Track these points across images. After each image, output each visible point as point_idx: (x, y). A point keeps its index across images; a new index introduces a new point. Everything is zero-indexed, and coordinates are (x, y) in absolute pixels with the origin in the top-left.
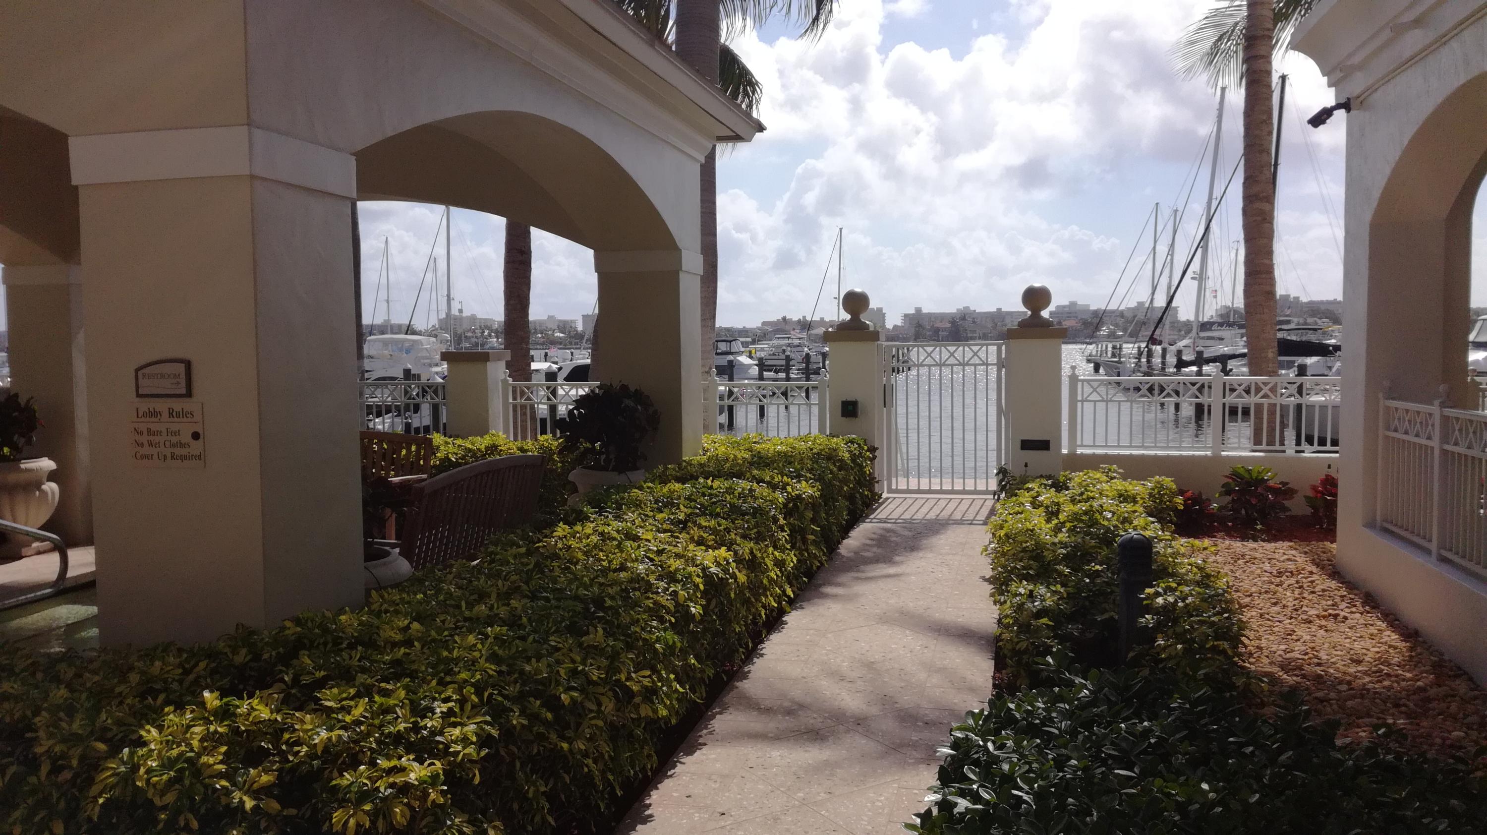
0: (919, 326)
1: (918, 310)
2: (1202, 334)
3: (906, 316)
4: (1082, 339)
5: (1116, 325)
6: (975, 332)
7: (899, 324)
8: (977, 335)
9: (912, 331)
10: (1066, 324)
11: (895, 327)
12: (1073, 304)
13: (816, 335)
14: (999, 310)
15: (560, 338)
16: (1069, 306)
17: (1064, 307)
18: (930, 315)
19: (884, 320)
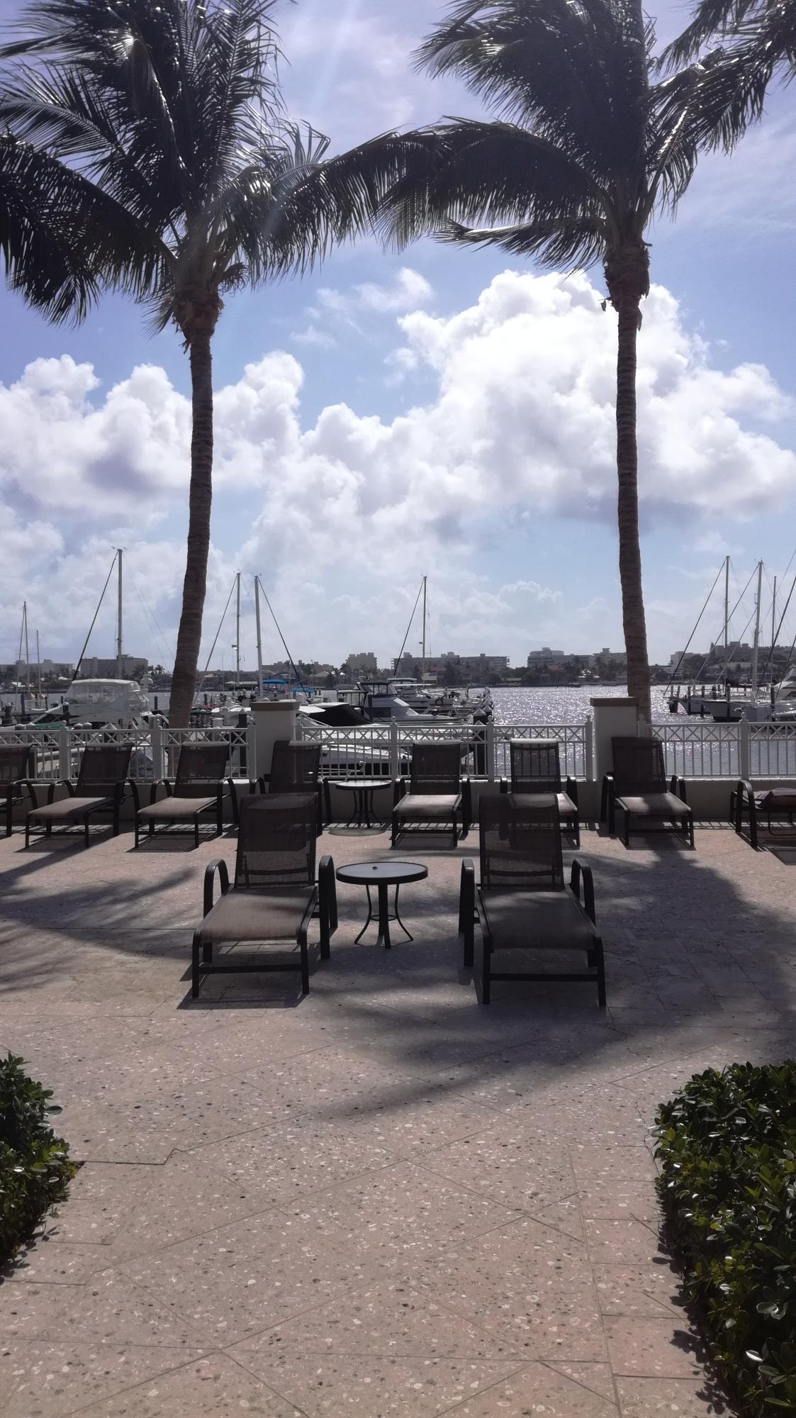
3: (397, 660)
4: (567, 682)
5: (592, 669)
6: (468, 675)
8: (470, 678)
10: (553, 668)
12: (546, 650)
13: (321, 678)
14: (483, 655)
15: (64, 681)
16: (543, 652)
17: (539, 653)
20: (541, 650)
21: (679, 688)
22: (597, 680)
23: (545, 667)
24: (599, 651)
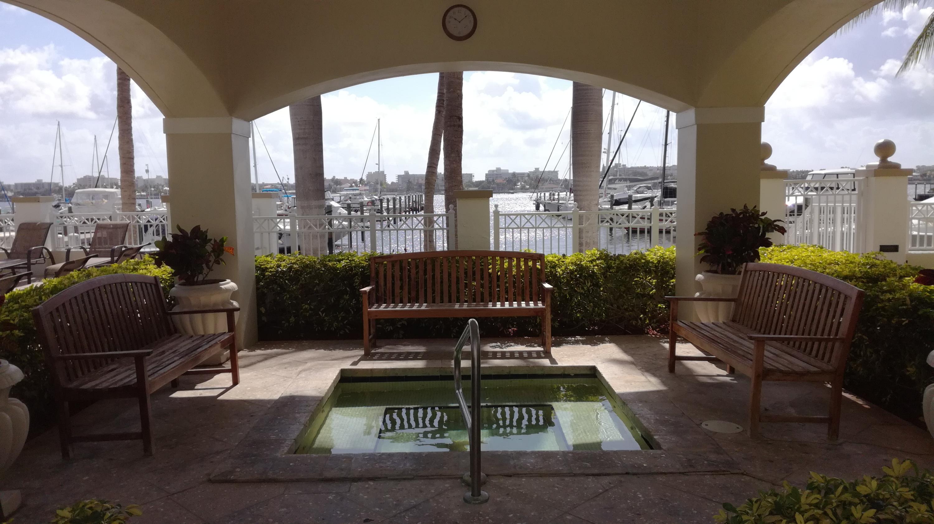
0: (409, 182)
1: (407, 173)
2: (610, 186)
3: (399, 176)
4: (507, 190)
5: (525, 182)
7: (395, 181)
9: (405, 186)
10: (498, 181)
11: (392, 183)
12: (498, 169)
16: (496, 171)
17: (493, 171)
18: (414, 176)
19: (385, 179)
20: (495, 169)
21: (545, 194)
22: (527, 189)
23: (493, 181)
24: (533, 170)
